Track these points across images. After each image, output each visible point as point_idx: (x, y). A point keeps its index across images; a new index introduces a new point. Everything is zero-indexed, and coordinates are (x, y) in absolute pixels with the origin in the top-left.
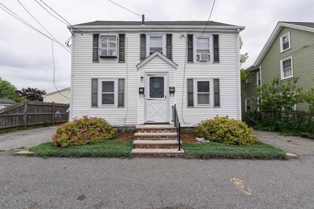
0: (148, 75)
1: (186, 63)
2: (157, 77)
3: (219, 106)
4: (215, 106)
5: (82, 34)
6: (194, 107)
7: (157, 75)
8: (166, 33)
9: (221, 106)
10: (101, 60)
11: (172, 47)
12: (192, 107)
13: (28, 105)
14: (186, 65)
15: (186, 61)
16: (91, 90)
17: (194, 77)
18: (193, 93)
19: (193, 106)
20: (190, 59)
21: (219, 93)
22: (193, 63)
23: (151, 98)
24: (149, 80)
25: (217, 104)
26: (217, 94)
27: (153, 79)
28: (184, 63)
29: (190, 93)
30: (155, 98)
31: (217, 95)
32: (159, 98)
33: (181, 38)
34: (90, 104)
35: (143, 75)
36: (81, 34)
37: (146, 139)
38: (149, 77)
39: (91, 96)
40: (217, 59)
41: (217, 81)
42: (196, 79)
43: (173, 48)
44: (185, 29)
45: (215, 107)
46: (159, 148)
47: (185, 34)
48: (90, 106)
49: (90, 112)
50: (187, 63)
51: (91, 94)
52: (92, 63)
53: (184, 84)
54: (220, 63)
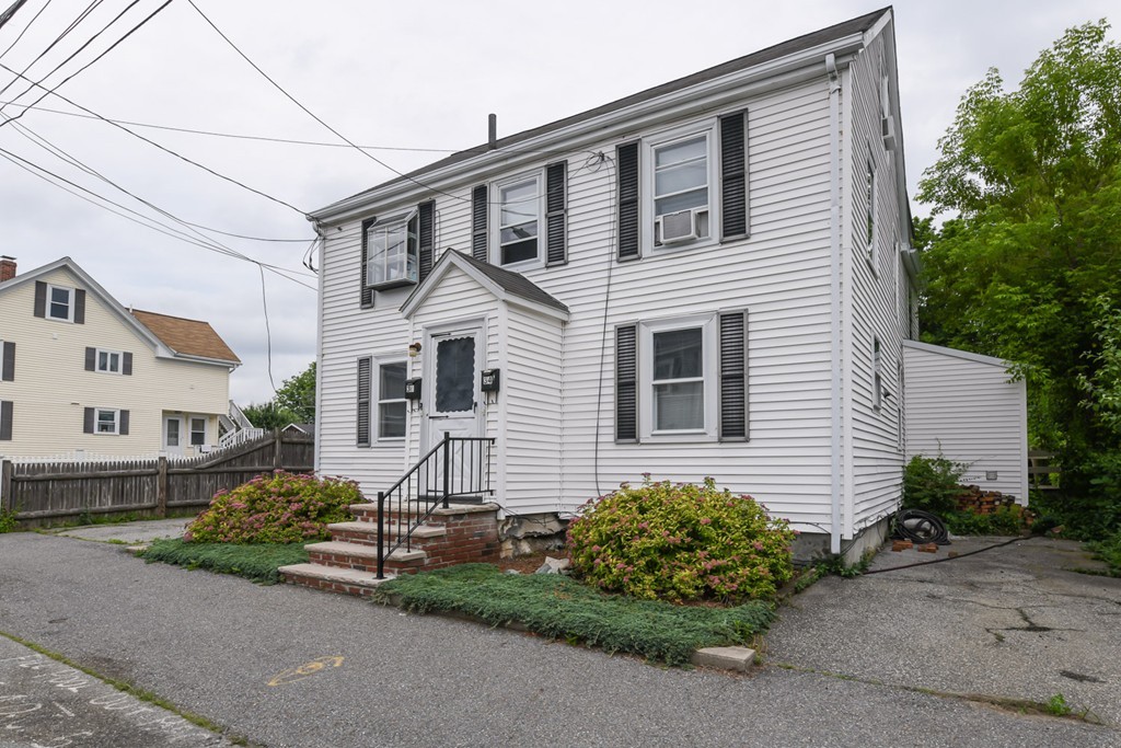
0: (433, 336)
1: (615, 265)
2: (456, 340)
3: (743, 434)
4: (724, 435)
5: (340, 229)
6: (638, 442)
7: (456, 335)
8: (545, 163)
9: (753, 435)
10: (379, 299)
11: (566, 211)
12: (633, 440)
13: (283, 443)
14: (614, 273)
15: (614, 257)
16: (355, 395)
17: (640, 317)
18: (633, 384)
19: (634, 437)
20: (628, 246)
21: (742, 376)
22: (639, 258)
23: (439, 414)
24: (435, 353)
25: (734, 427)
26: (734, 380)
27: (445, 348)
28: (606, 266)
29: (626, 387)
30: (450, 414)
31: (732, 384)
32: (460, 410)
33: (596, 167)
34: (355, 437)
35: (420, 337)
36: (337, 230)
37: (352, 542)
38: (435, 343)
39: (355, 413)
40: (735, 224)
41: (734, 322)
42: (648, 323)
43: (570, 213)
44: (606, 127)
45: (726, 439)
46: (355, 567)
47: (610, 150)
48: (355, 443)
49: (355, 461)
50: (619, 262)
51: (355, 407)
52: (359, 311)
53: (607, 352)
54: (753, 239)
